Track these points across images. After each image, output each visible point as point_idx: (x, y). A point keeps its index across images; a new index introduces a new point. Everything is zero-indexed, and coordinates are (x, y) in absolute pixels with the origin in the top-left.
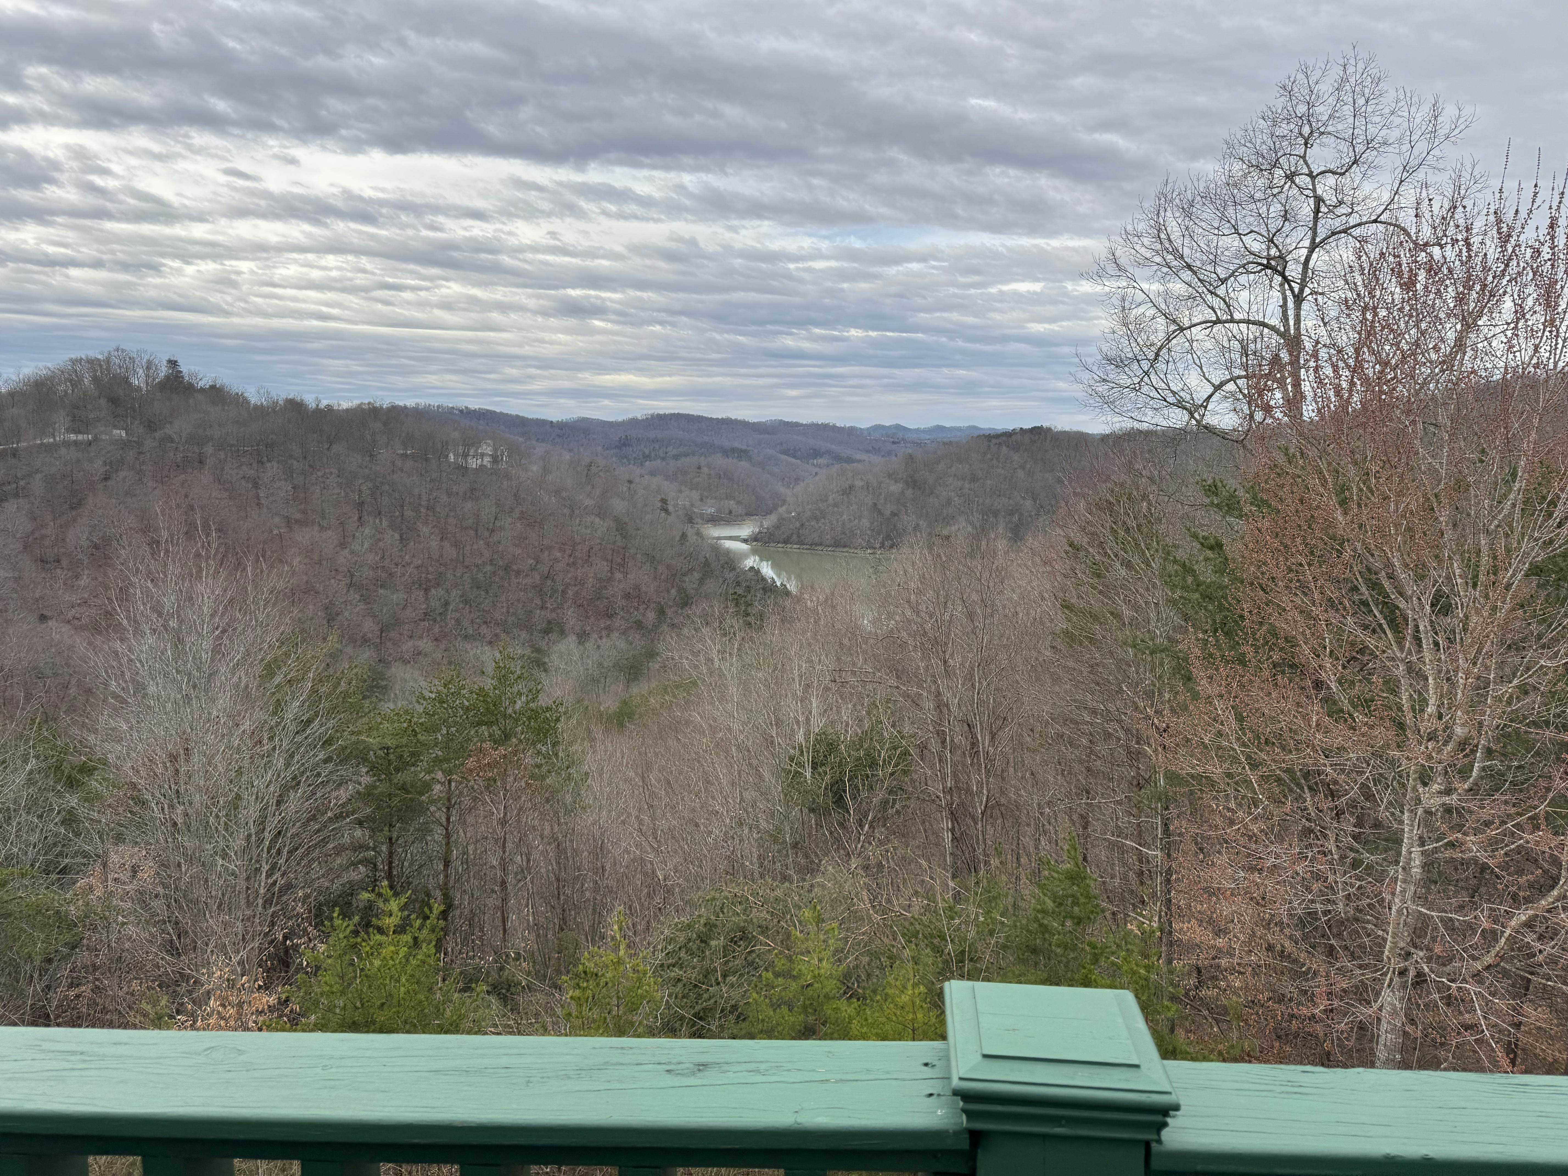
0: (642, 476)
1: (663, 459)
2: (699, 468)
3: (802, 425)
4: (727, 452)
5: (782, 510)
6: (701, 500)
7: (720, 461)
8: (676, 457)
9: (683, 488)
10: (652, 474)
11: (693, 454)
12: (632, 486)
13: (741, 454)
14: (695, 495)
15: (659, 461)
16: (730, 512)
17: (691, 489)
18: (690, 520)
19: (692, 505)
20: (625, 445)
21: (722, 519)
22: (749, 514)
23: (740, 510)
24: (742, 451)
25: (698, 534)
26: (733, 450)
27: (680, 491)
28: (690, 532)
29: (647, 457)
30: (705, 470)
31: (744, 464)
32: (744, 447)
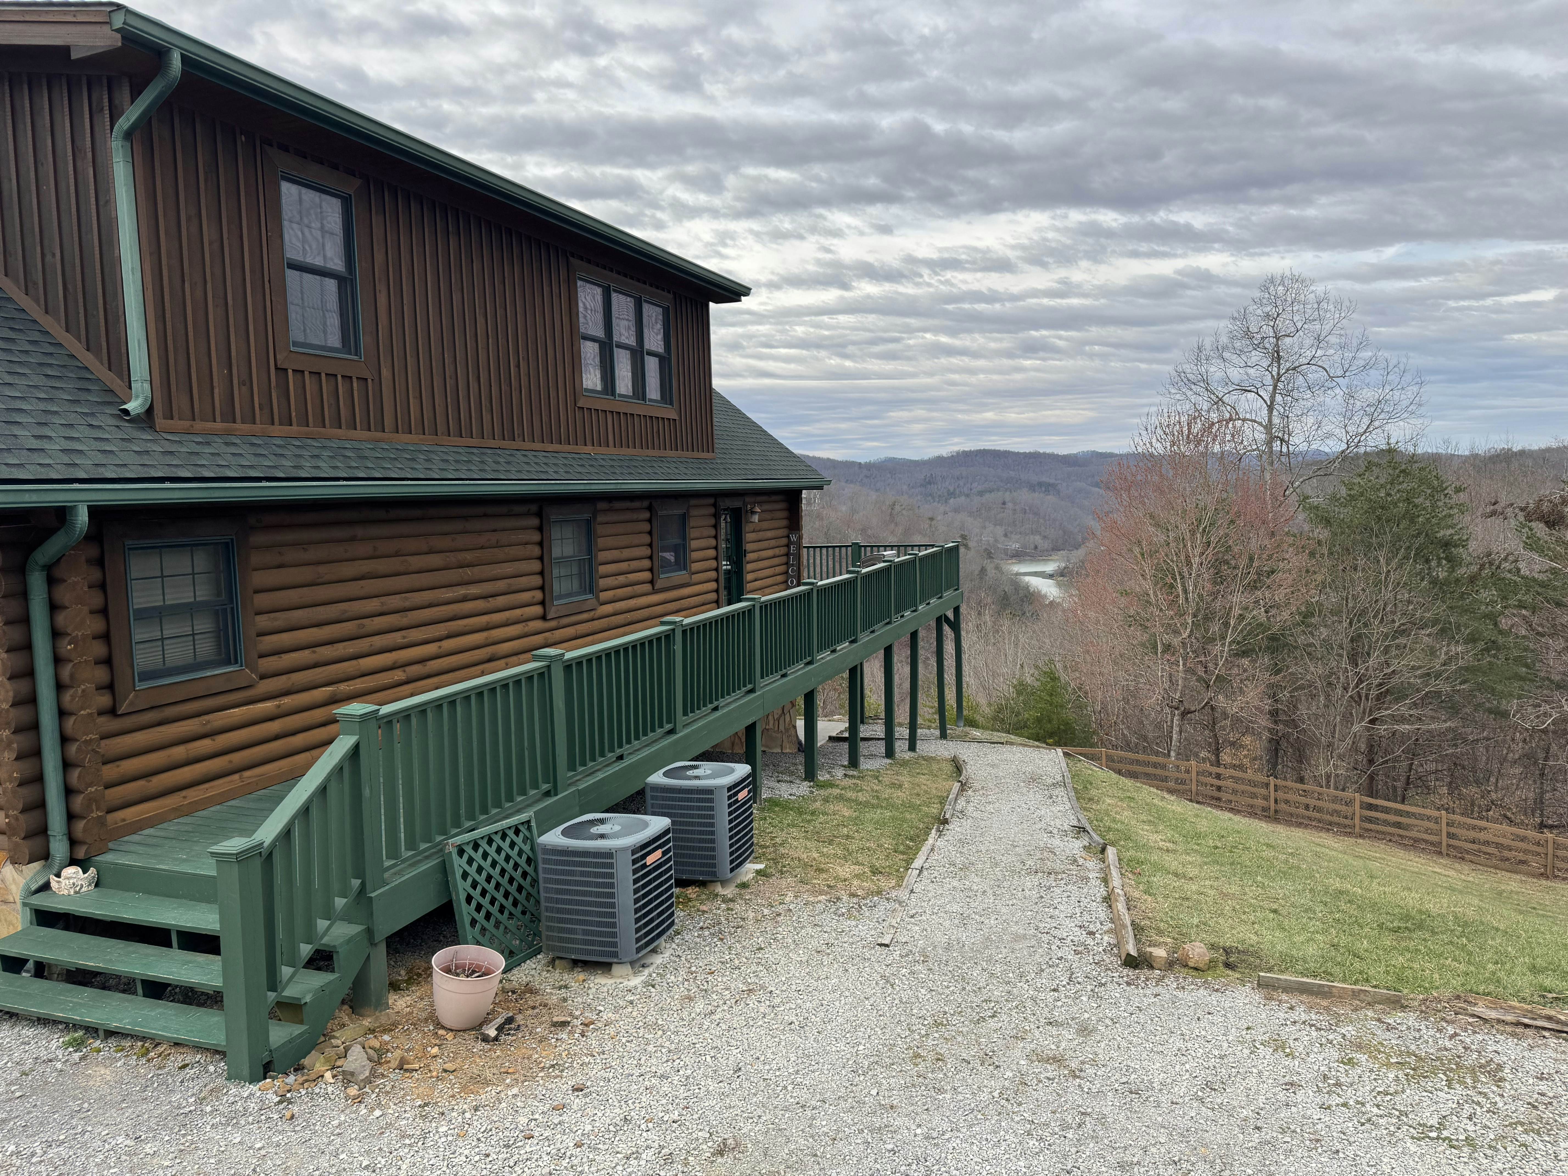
0: (945, 513)
1: (967, 496)
2: (1004, 503)
3: (1117, 455)
4: (1032, 487)
5: (1091, 544)
6: (1006, 535)
7: (1025, 496)
8: (981, 494)
9: (987, 524)
10: (956, 510)
11: (998, 490)
12: (933, 523)
13: (1047, 488)
14: (1000, 531)
15: (963, 498)
16: (1036, 547)
17: (995, 525)
18: (990, 555)
19: (996, 541)
20: (930, 483)
21: (1026, 554)
22: (1056, 549)
23: (1045, 545)
24: (1049, 485)
25: (997, 568)
26: (1040, 484)
27: (984, 527)
28: (990, 568)
29: (952, 494)
30: (1010, 505)
31: (1051, 498)
32: (1052, 481)
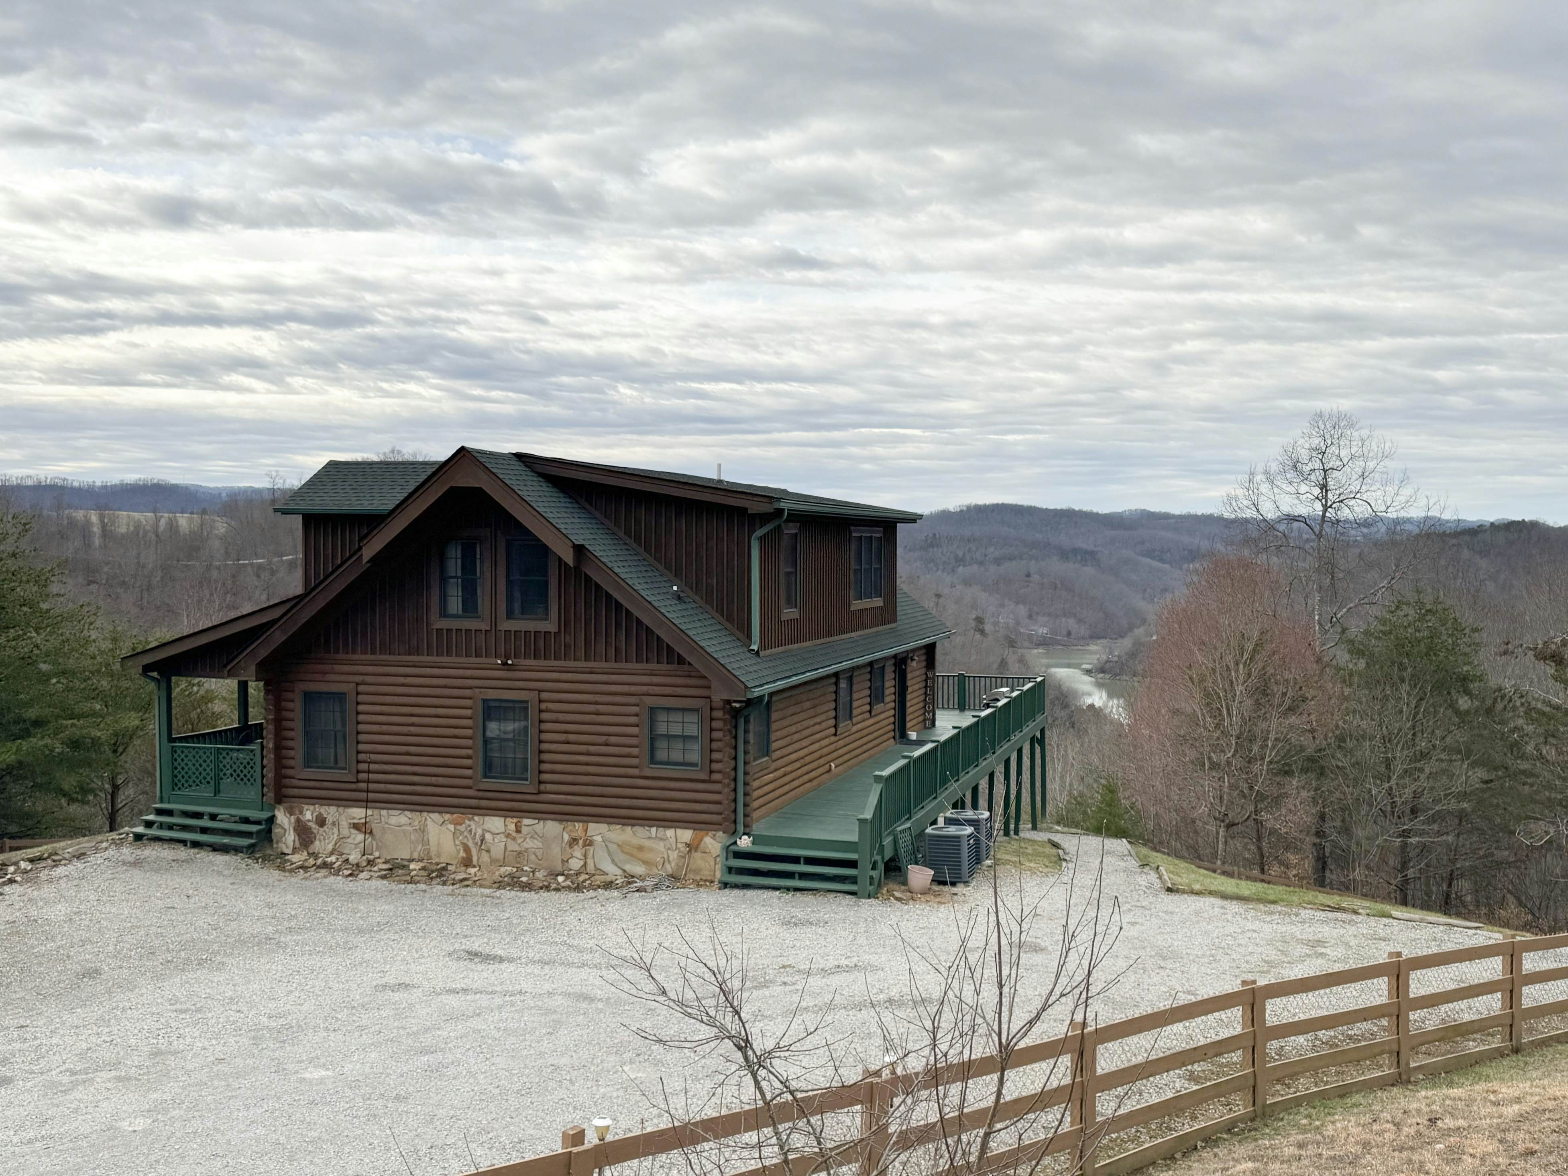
0: (953, 586)
1: (981, 563)
2: (1028, 575)
3: (1173, 517)
4: (1065, 554)
5: (1139, 631)
6: (1030, 617)
7: (1056, 567)
8: (998, 561)
9: (1006, 602)
10: (967, 582)
11: (1021, 558)
12: (941, 600)
13: (1086, 556)
14: (1022, 610)
15: (975, 567)
16: (1069, 634)
17: (1017, 603)
18: (1012, 644)
19: (1018, 623)
20: (932, 545)
21: (1058, 643)
22: (1095, 636)
23: (1083, 631)
24: (1086, 552)
25: (1022, 661)
26: (1075, 551)
27: (1003, 605)
28: (1012, 659)
29: (960, 561)
30: (1036, 577)
31: (1089, 570)
32: (1091, 547)
